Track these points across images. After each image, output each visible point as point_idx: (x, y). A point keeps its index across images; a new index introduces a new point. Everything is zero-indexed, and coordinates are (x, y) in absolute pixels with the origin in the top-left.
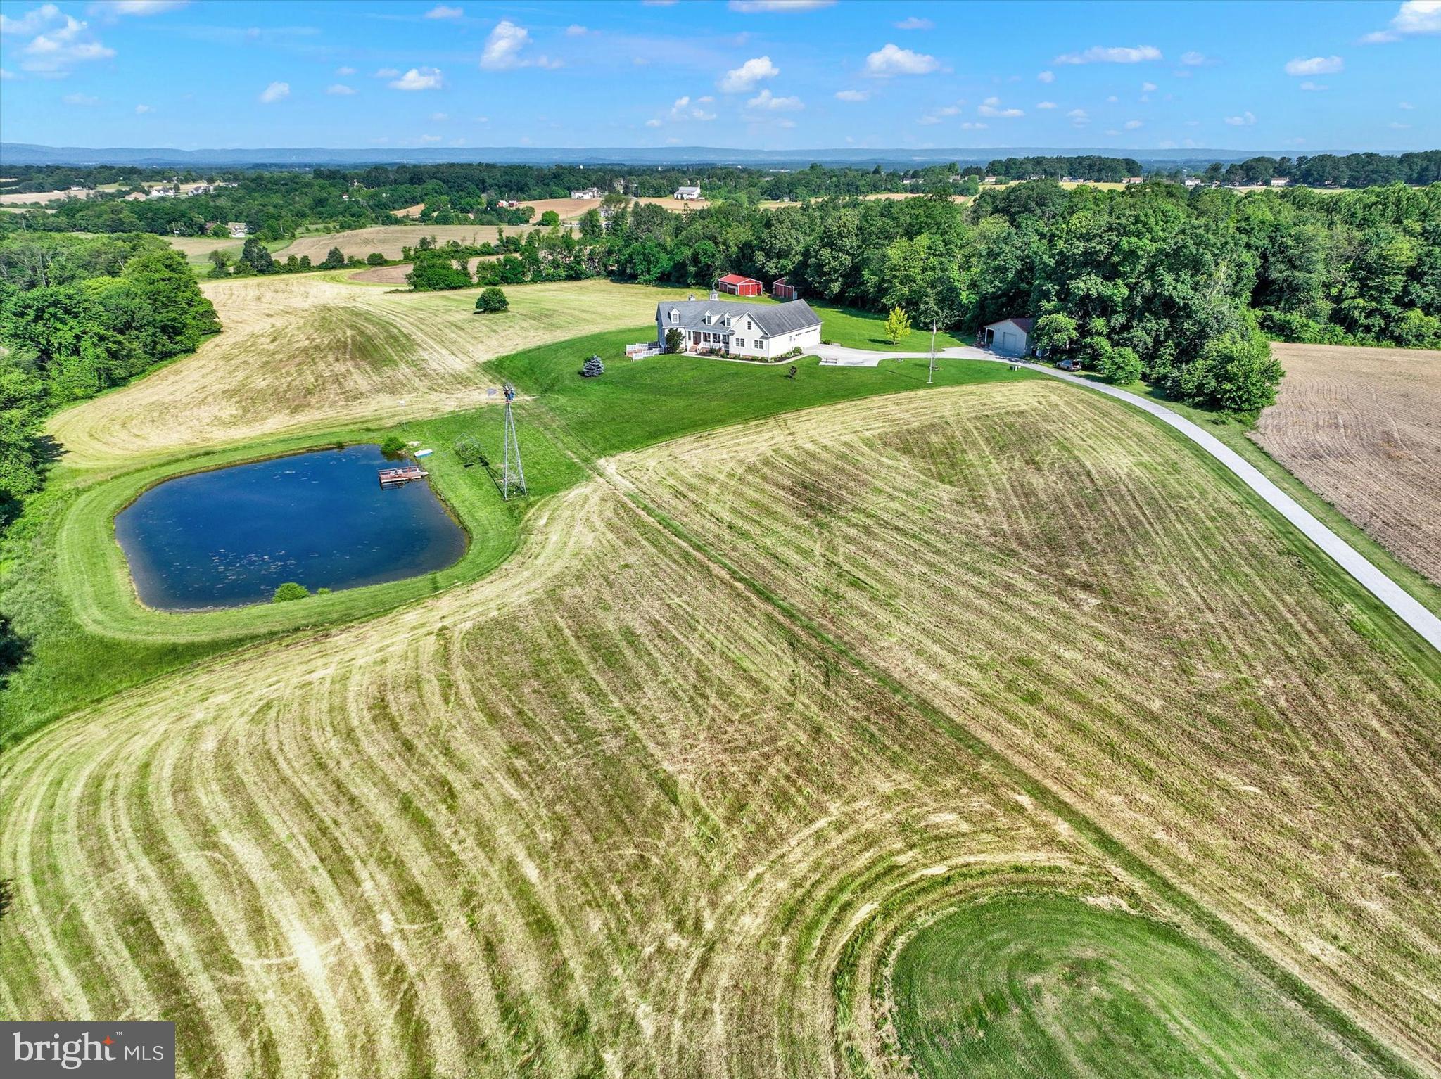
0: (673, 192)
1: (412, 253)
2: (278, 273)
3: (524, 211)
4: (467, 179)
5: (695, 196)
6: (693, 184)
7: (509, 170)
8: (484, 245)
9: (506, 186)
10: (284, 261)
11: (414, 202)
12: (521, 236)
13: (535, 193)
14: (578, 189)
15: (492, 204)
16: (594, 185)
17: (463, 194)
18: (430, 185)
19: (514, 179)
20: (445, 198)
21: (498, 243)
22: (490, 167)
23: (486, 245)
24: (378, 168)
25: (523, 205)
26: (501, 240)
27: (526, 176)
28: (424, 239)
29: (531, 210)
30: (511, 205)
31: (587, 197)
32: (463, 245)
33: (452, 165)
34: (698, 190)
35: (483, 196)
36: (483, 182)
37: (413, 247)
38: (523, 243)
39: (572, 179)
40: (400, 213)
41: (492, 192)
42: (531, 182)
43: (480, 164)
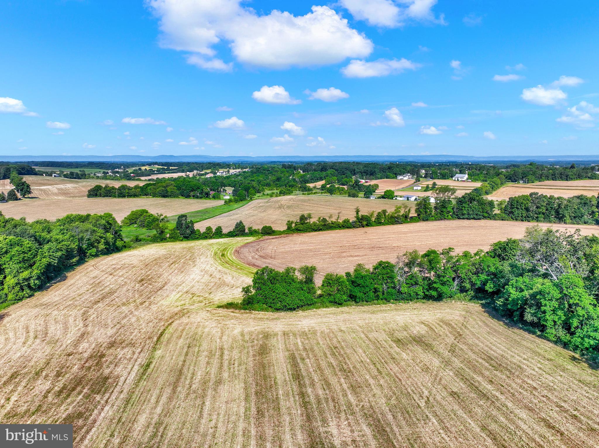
0: (452, 177)
1: (293, 225)
2: (197, 239)
3: (373, 186)
4: (347, 169)
5: (465, 179)
6: (461, 172)
7: (367, 165)
8: (344, 221)
9: (365, 173)
10: (203, 230)
11: (321, 179)
12: (372, 215)
13: (379, 176)
14: (400, 175)
15: (357, 182)
16: (408, 172)
17: (344, 176)
18: (329, 172)
19: (369, 169)
20: (335, 178)
21: (355, 219)
22: (358, 163)
23: (346, 221)
24: (310, 164)
25: (373, 182)
26: (357, 217)
27: (375, 168)
28: (303, 216)
29: (377, 186)
30: (366, 182)
31: (405, 178)
32: (329, 221)
33: (341, 163)
34: (466, 176)
35: (353, 177)
36: (354, 170)
37: (295, 221)
38: (373, 219)
39: (398, 169)
40: (311, 185)
41: (358, 176)
42: (377, 170)
43: (354, 162)
